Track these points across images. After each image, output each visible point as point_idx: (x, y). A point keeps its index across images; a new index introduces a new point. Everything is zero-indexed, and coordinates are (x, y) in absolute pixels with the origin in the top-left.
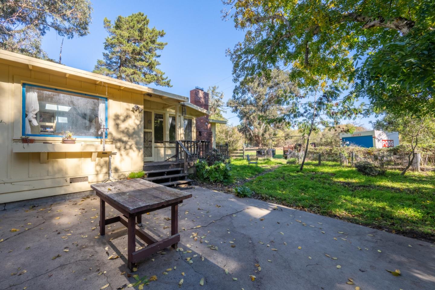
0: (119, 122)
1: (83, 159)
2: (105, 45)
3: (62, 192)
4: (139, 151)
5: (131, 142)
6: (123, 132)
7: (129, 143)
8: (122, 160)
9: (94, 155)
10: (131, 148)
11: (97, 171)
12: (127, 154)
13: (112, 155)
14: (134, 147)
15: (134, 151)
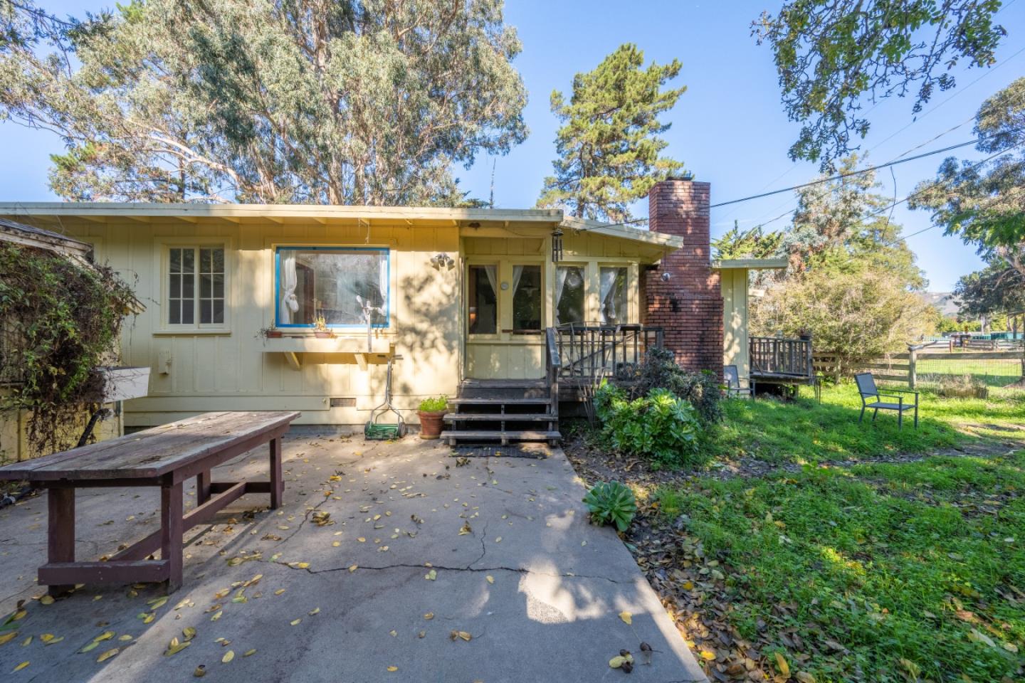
0: (411, 291)
1: (348, 365)
2: (556, 145)
3: (323, 418)
4: (452, 353)
5: (436, 333)
6: (418, 312)
7: (430, 336)
8: (417, 370)
9: (360, 359)
10: (433, 345)
11: (372, 390)
12: (427, 358)
13: (397, 361)
14: (440, 344)
15: (439, 351)
